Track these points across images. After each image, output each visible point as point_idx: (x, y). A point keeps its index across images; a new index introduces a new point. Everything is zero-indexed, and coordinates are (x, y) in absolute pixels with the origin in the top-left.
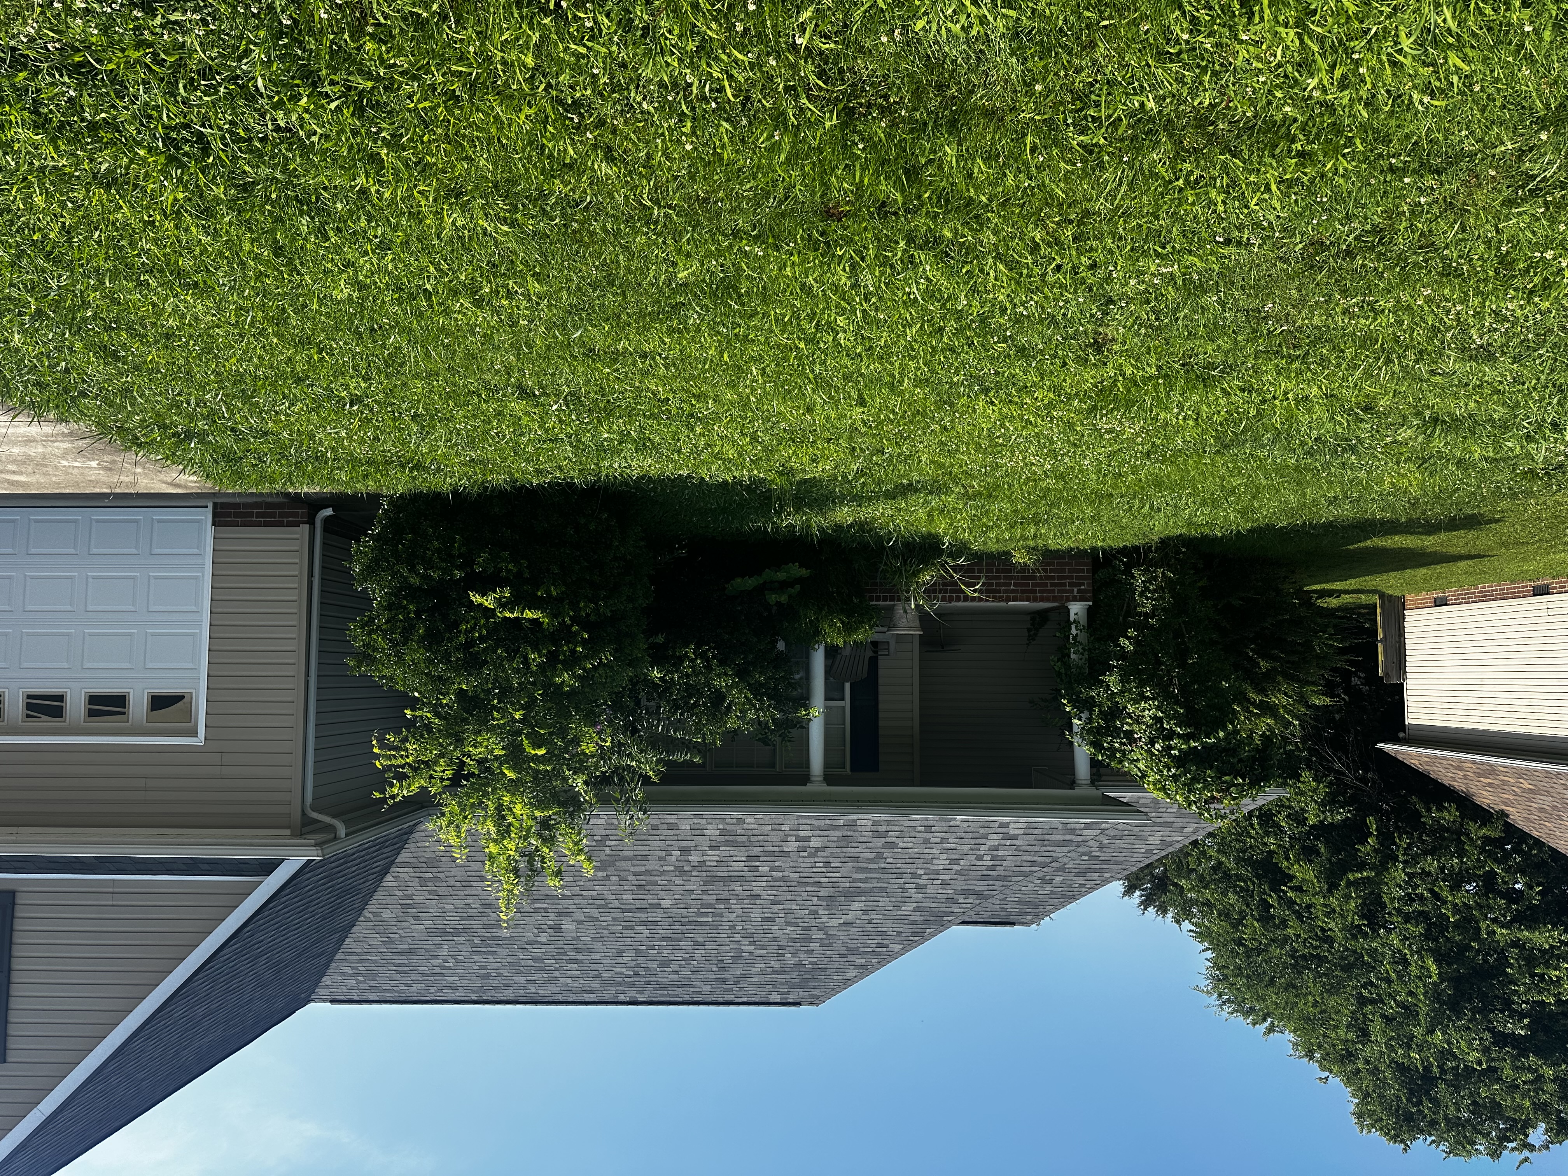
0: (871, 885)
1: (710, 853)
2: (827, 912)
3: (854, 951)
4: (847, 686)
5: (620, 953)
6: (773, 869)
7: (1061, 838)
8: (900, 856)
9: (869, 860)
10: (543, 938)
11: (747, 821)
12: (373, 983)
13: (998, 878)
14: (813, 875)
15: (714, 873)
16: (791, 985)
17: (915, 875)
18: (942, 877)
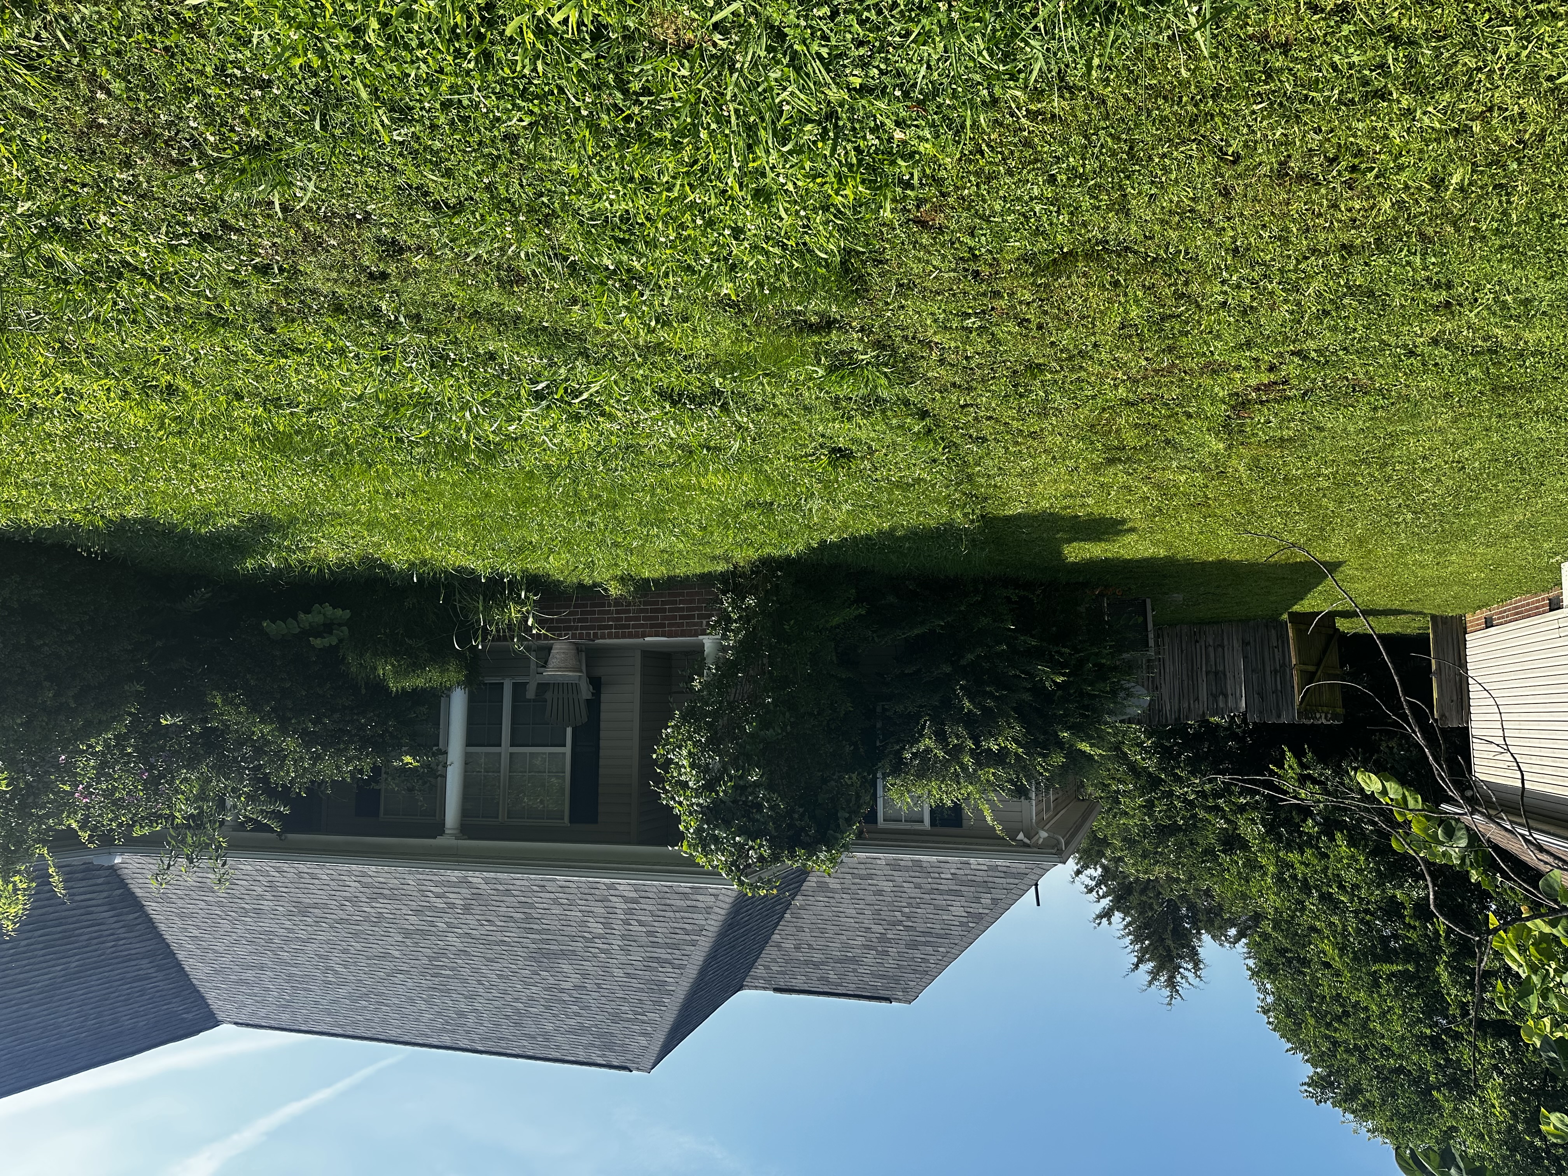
4: (569, 730)
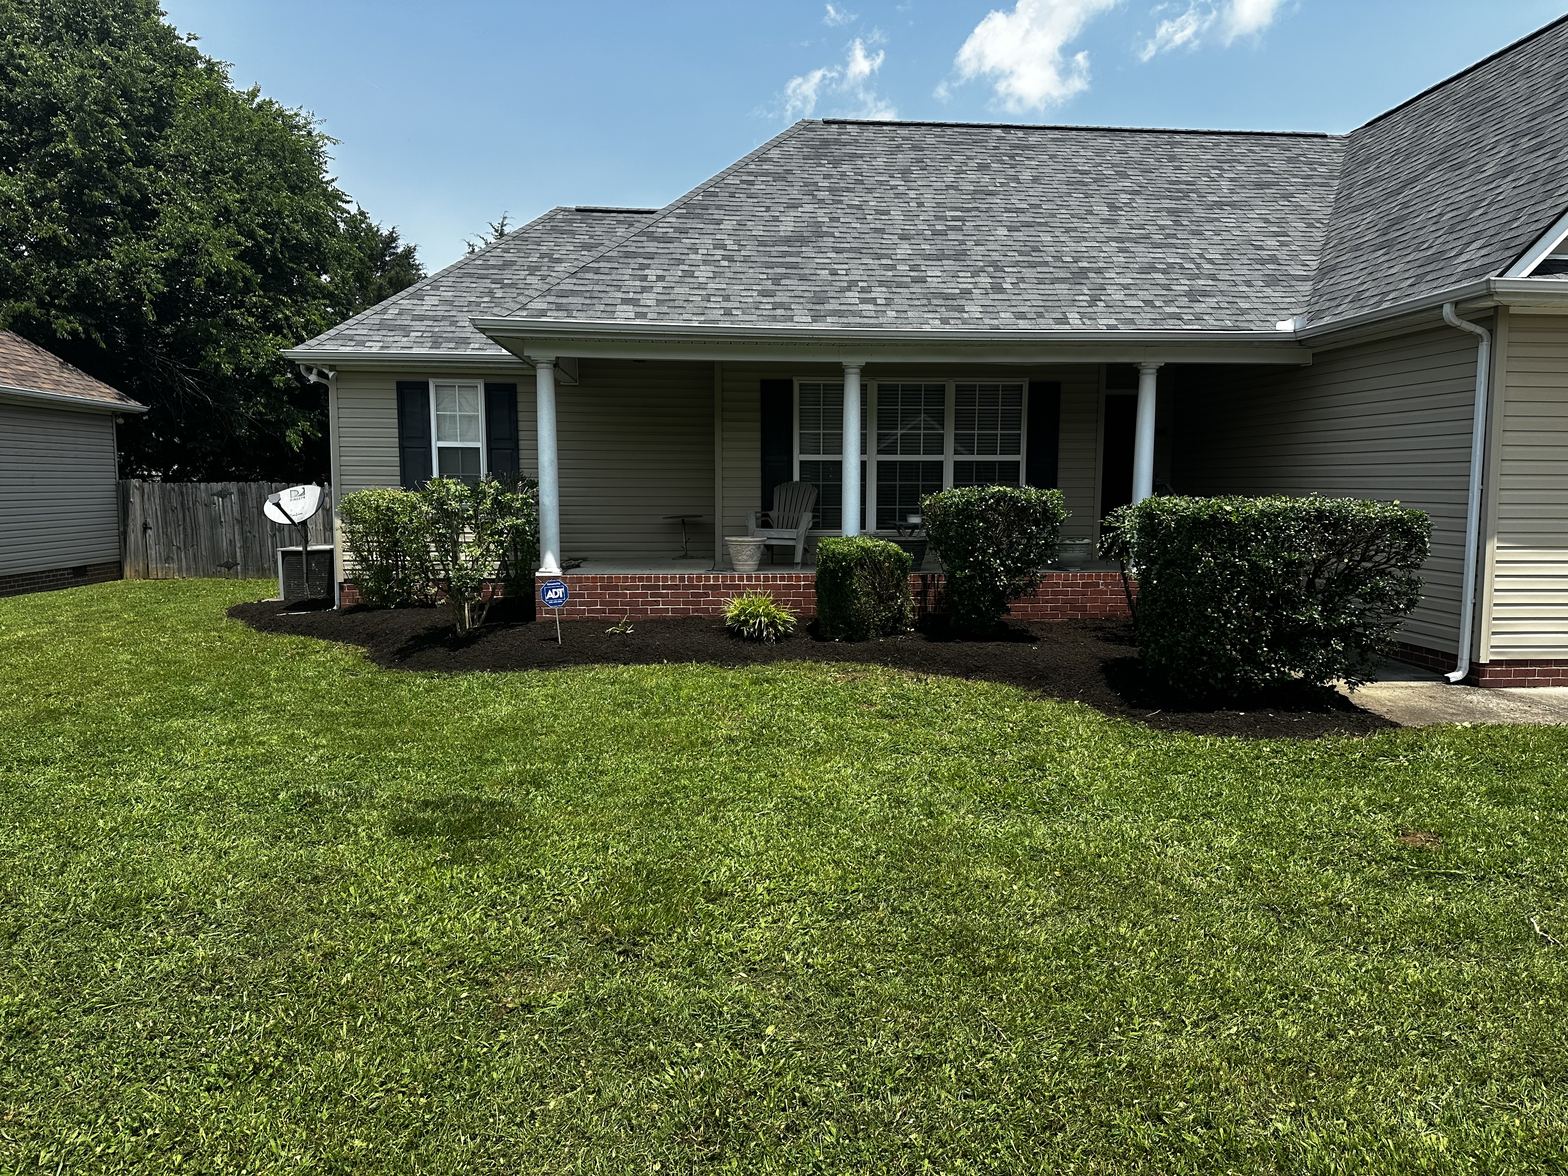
0: (777, 248)
1: (970, 286)
2: (820, 219)
3: (777, 177)
5: (1035, 180)
6: (893, 267)
7: (570, 300)
8: (752, 281)
9: (786, 276)
10: (1124, 198)
11: (937, 322)
12: (1288, 154)
13: (634, 255)
14: (846, 261)
15: (957, 263)
16: (837, 142)
17: (731, 259)
18: (699, 257)
